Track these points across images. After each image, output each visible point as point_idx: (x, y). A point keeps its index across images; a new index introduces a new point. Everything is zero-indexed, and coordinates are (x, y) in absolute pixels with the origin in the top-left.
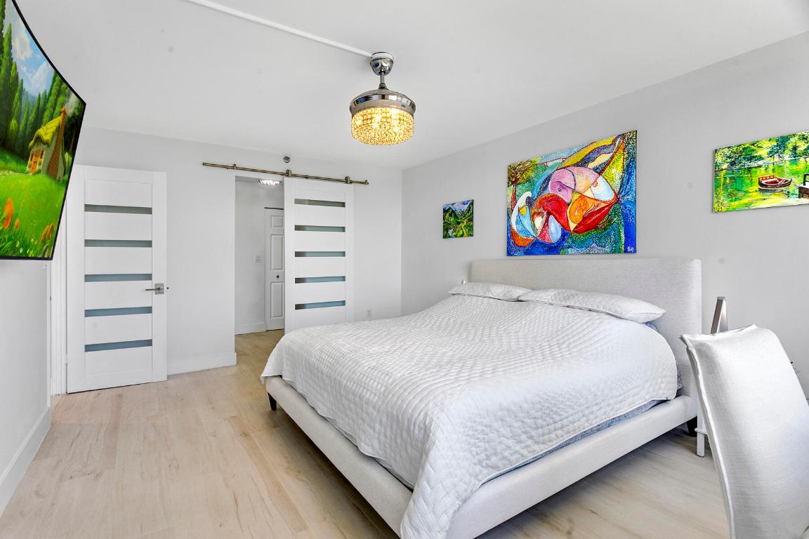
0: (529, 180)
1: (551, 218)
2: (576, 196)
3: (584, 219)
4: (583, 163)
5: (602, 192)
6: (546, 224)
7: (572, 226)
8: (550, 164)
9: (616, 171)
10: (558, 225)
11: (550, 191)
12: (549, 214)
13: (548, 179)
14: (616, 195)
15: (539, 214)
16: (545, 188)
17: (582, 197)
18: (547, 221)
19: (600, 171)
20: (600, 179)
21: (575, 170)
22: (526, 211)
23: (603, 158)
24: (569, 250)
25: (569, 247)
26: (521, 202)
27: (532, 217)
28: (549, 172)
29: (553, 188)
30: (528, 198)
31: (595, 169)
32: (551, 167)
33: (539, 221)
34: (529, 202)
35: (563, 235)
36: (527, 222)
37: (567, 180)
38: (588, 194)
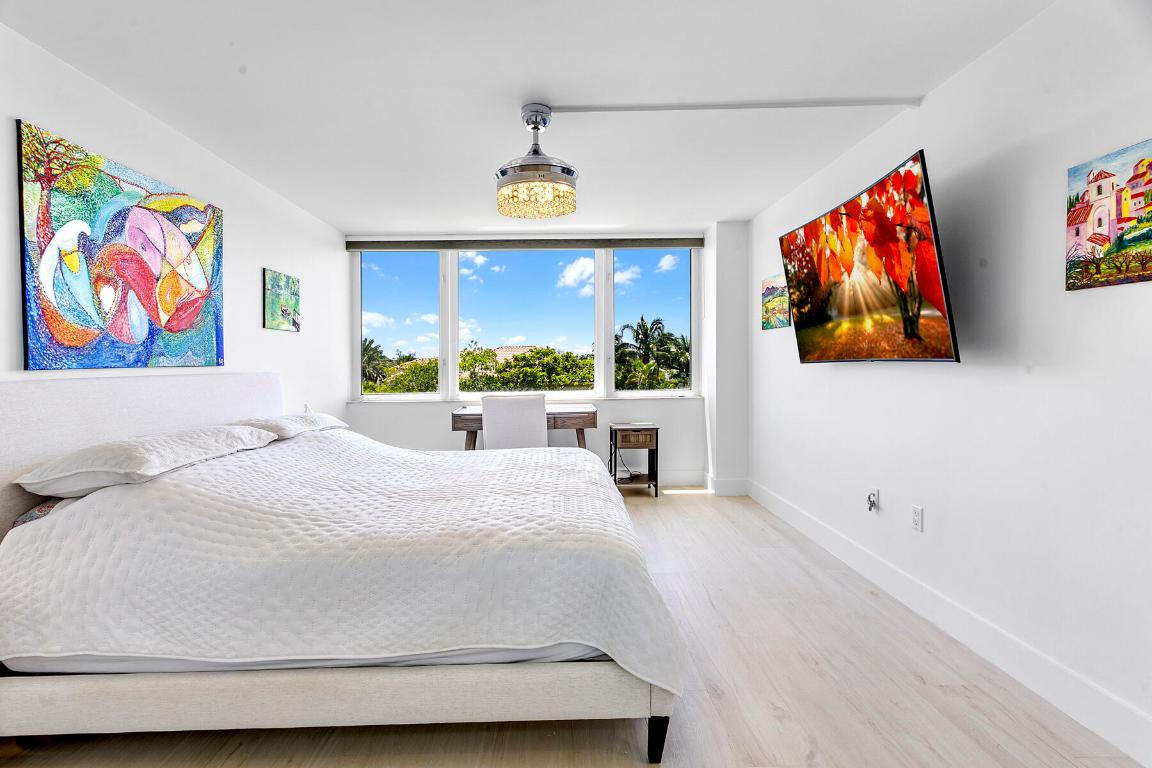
0: (82, 195)
1: (131, 295)
2: (167, 270)
3: (177, 310)
4: (175, 217)
5: (195, 276)
6: (122, 306)
7: (164, 318)
8: (126, 187)
9: (207, 249)
10: (144, 312)
11: (124, 241)
12: (127, 286)
13: (122, 215)
14: (209, 286)
15: (108, 281)
16: (119, 231)
17: (174, 273)
18: (124, 299)
19: (194, 241)
20: (193, 254)
21: (166, 223)
22: (76, 261)
23: (194, 226)
24: (161, 359)
25: (162, 354)
26: (67, 236)
27: (97, 281)
28: (122, 202)
29: (133, 237)
30: (82, 235)
31: (189, 237)
32: (128, 194)
33: (108, 295)
34: (86, 244)
35: (153, 333)
36: (82, 289)
37: (154, 233)
38: (180, 270)
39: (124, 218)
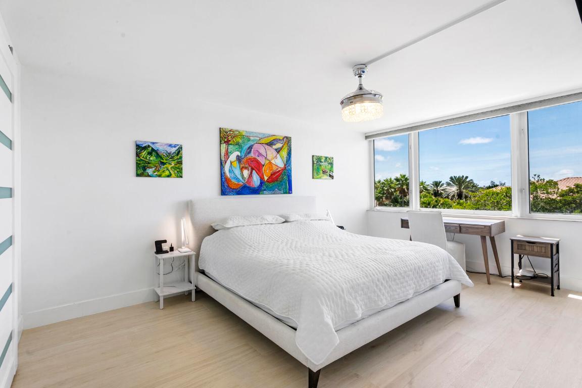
0: (238, 144)
1: (254, 171)
2: (267, 162)
3: (271, 175)
4: (270, 144)
5: (279, 163)
6: (251, 176)
7: (266, 178)
8: (252, 138)
9: (284, 153)
10: (258, 177)
11: (252, 155)
12: (252, 169)
13: (250, 148)
14: (285, 165)
15: (246, 168)
16: (249, 152)
17: (270, 163)
18: (251, 173)
19: (278, 151)
20: (278, 155)
21: (266, 147)
22: (236, 164)
23: (279, 145)
24: (265, 192)
25: (265, 190)
26: (233, 157)
27: (242, 169)
28: (251, 143)
29: (254, 153)
30: (238, 156)
31: (276, 150)
32: (253, 140)
33: (246, 173)
34: (239, 159)
35: (261, 183)
36: (237, 172)
37: (262, 151)
38: (273, 162)
39: (252, 148)
